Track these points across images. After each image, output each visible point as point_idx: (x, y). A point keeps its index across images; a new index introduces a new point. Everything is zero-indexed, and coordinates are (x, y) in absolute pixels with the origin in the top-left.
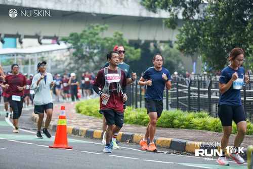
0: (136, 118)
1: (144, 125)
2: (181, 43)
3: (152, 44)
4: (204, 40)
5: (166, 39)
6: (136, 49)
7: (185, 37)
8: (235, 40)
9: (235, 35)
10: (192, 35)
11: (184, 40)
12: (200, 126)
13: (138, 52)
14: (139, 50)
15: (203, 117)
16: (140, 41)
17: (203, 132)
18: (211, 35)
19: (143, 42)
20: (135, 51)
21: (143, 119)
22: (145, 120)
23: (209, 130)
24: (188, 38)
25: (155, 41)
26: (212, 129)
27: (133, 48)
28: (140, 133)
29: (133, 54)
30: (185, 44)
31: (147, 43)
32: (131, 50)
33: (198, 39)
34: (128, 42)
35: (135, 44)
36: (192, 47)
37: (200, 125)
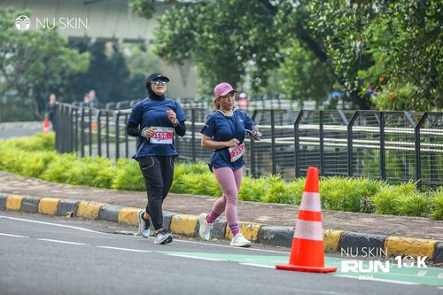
0: (83, 174)
1: (98, 186)
2: (161, 43)
3: (109, 46)
4: (201, 38)
5: (134, 36)
6: (81, 52)
7: (168, 32)
8: (256, 40)
9: (255, 30)
10: (181, 30)
11: (166, 38)
12: (196, 189)
13: (84, 59)
14: (87, 54)
15: (201, 172)
16: (89, 39)
17: (201, 199)
18: (215, 29)
19: (93, 41)
20: (79, 56)
21: (95, 176)
22: (98, 178)
23: (212, 195)
24: (174, 35)
25: (114, 40)
26: (217, 192)
27: (75, 51)
28: (91, 200)
29: (76, 61)
30: (168, 46)
31: (101, 43)
32: (72, 55)
33: (191, 37)
34: (66, 39)
35: (80, 44)
36: (181, 51)
37: (196, 186)
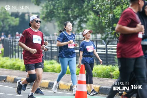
0: (10, 65)
1: (16, 70)
2: (43, 14)
3: (27, 15)
4: (58, 12)
5: (36, 11)
6: (16, 18)
7: (45, 11)
8: (77, 13)
9: (77, 9)
10: (50, 10)
12: (50, 70)
13: (17, 20)
14: (18, 19)
15: (52, 64)
16: (18, 13)
17: (52, 74)
18: (63, 9)
19: (20, 14)
20: (15, 20)
21: (15, 66)
22: (16, 66)
23: (56, 72)
24: (48, 12)
25: (28, 13)
26: (58, 71)
27: (13, 18)
29: (14, 21)
30: (46, 16)
31: (23, 14)
32: (12, 19)
33: (54, 12)
34: (10, 14)
35: (15, 15)
36: (50, 17)
37: (50, 69)
